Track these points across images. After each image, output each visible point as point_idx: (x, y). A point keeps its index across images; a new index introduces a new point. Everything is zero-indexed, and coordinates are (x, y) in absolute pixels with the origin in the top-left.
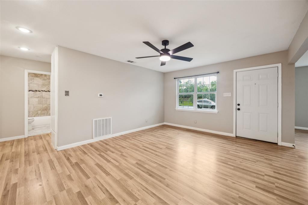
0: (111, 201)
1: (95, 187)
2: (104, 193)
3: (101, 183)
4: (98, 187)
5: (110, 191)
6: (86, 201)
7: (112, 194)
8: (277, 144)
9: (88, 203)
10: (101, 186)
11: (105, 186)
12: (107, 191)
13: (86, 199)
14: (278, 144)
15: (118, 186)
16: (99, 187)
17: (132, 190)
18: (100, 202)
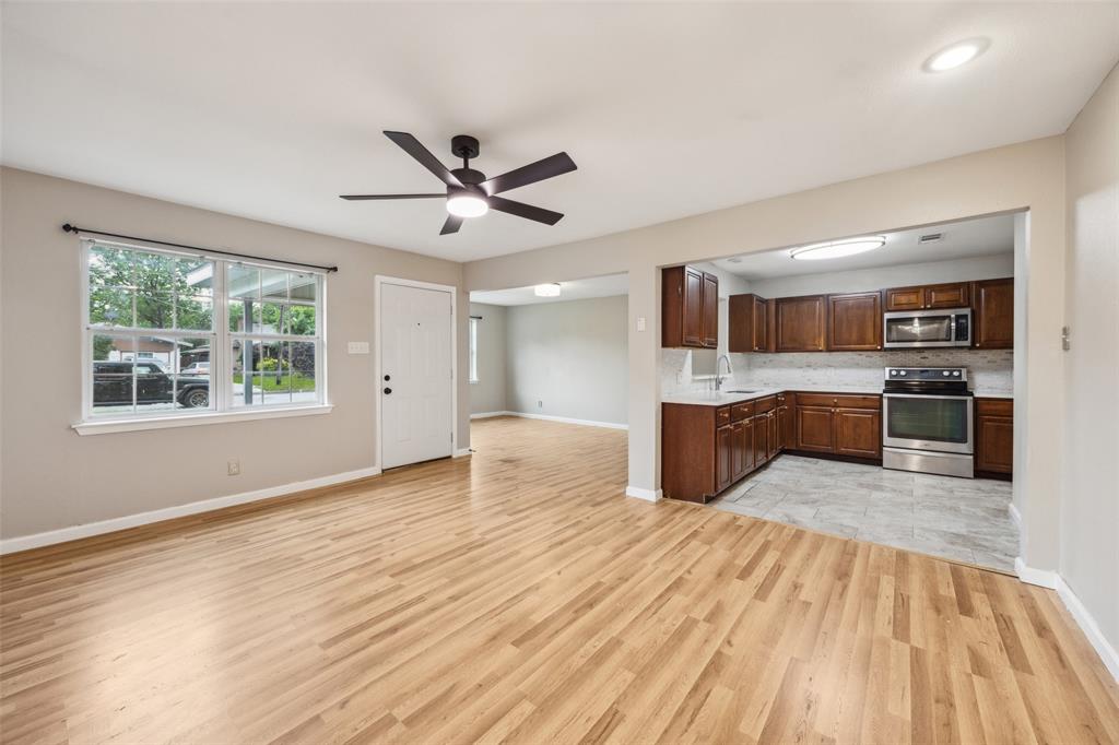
0: (723, 667)
1: (699, 732)
2: (707, 696)
3: (670, 726)
4: (693, 726)
5: (693, 682)
6: (764, 733)
7: (702, 670)
8: (450, 457)
9: (766, 719)
10: (687, 716)
11: (679, 704)
12: (696, 688)
13: (758, 739)
14: (454, 456)
15: (662, 667)
16: (692, 721)
17: (664, 633)
18: (740, 690)
